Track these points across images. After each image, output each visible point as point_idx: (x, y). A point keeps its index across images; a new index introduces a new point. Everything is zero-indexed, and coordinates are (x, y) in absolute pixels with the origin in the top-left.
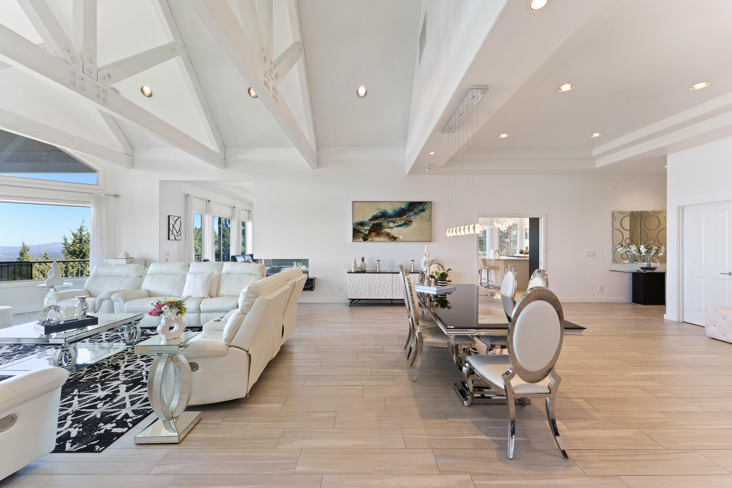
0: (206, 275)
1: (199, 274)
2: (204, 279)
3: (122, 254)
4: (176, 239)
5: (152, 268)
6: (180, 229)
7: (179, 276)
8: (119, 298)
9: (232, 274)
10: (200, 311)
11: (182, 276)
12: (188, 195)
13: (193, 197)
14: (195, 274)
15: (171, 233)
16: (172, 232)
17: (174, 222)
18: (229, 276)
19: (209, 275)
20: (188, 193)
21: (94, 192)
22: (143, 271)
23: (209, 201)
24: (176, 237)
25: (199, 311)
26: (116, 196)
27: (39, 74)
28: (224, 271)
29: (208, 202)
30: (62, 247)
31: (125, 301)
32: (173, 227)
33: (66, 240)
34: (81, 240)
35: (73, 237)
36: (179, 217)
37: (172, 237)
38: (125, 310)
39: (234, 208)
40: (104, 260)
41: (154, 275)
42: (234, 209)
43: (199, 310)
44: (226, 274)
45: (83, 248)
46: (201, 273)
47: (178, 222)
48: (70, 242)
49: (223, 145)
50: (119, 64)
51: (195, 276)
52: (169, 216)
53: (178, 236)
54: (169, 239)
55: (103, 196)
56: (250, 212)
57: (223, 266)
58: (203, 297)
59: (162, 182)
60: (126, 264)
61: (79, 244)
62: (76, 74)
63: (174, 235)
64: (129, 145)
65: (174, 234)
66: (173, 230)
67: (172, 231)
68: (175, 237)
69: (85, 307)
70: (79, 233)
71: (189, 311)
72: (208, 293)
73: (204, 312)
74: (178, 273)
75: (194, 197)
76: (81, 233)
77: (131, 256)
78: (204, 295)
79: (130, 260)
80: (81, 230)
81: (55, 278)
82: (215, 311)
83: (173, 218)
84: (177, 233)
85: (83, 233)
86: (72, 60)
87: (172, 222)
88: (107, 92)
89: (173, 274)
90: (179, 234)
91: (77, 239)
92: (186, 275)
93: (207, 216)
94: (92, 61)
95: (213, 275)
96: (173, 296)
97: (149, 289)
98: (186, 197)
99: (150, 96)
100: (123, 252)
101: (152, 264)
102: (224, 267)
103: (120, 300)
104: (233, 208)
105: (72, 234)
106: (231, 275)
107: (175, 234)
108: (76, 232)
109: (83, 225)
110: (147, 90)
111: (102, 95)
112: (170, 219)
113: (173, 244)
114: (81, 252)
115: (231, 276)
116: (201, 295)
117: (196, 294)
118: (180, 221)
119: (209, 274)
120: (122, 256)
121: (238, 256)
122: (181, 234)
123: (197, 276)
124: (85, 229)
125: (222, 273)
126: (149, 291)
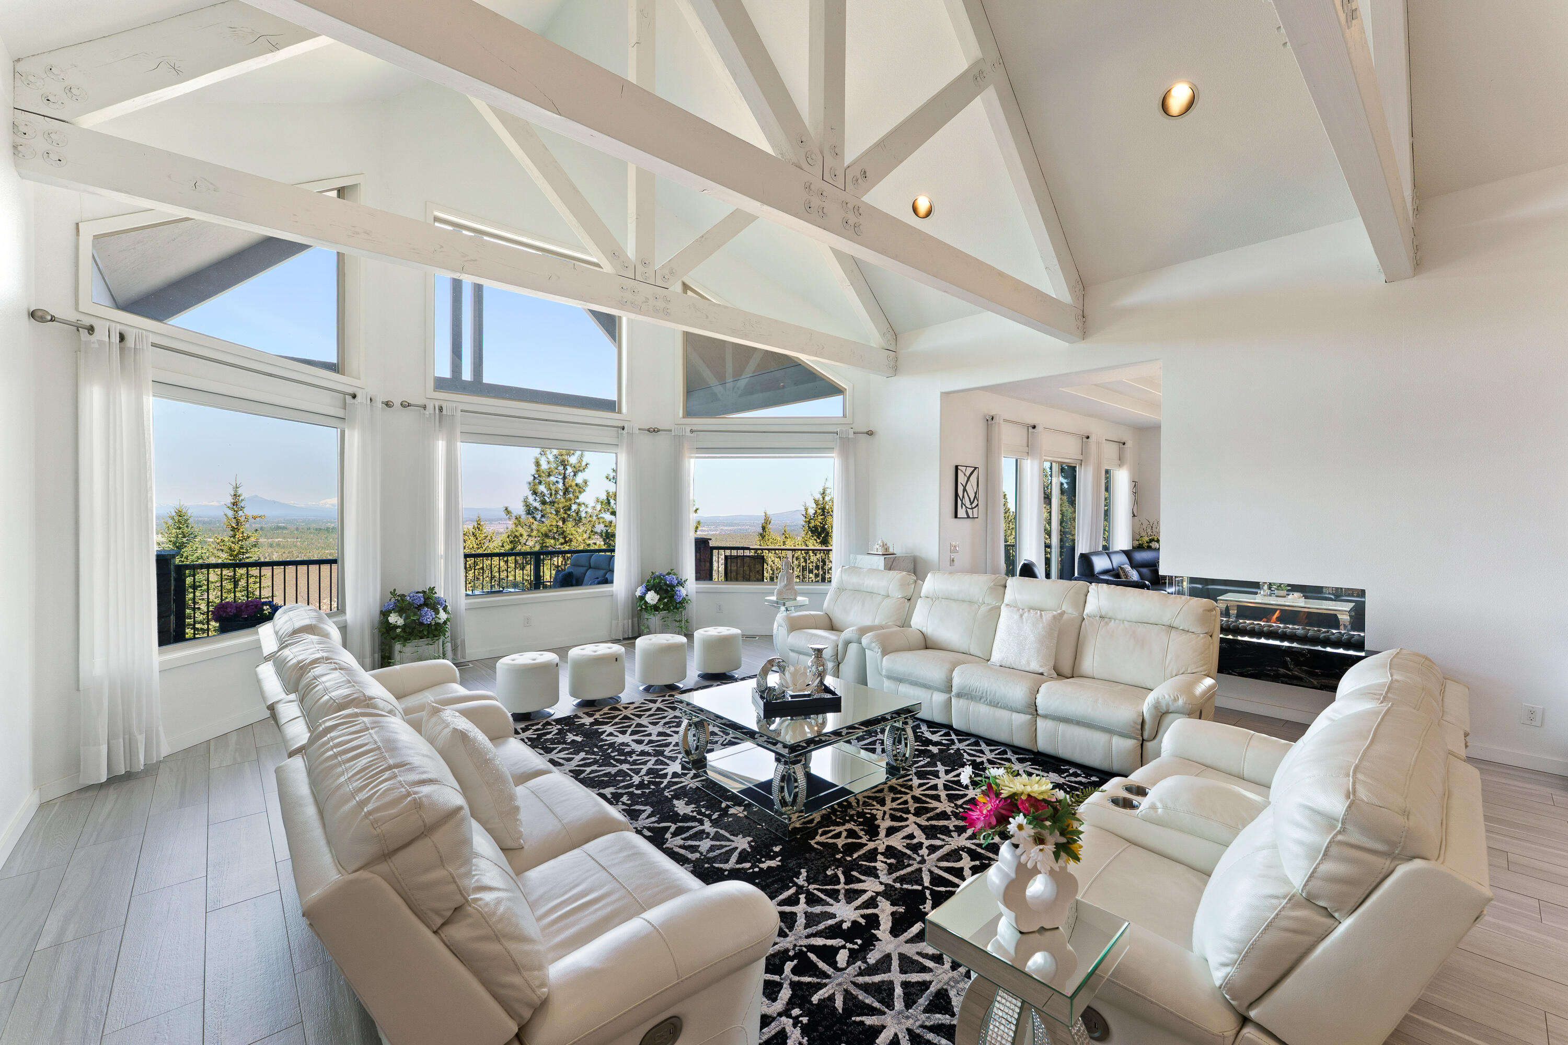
0: (1047, 616)
1: (1029, 611)
2: (1041, 625)
3: (878, 547)
4: (968, 517)
5: (930, 584)
6: (976, 493)
7: (983, 609)
8: (874, 645)
9: (1115, 620)
10: (1036, 710)
11: (991, 609)
12: (992, 419)
13: (1002, 422)
14: (1020, 609)
15: (959, 502)
16: (962, 501)
17: (966, 479)
18: (1107, 624)
19: (1054, 617)
20: (992, 414)
21: (838, 430)
22: (913, 586)
23: (1034, 427)
24: (970, 511)
25: (1033, 710)
26: (870, 433)
27: (758, 204)
28: (1090, 608)
29: (1031, 430)
30: (801, 521)
31: (885, 652)
32: (965, 490)
33: (806, 510)
34: (823, 509)
35: (814, 506)
36: (976, 468)
37: (961, 513)
38: (884, 673)
39: (1088, 437)
40: (851, 556)
41: (934, 599)
42: (1087, 440)
43: (1035, 707)
44: (1097, 618)
45: (826, 522)
46: (1034, 609)
47: (973, 478)
48: (811, 512)
49: (1080, 282)
50: (881, 144)
51: (1021, 616)
52: (957, 467)
53: (972, 508)
54: (956, 516)
55: (851, 435)
56: (1124, 444)
57: (1087, 595)
58: (1040, 671)
59: (945, 395)
60: (883, 569)
61: (821, 515)
62: (812, 187)
63: (966, 507)
64: (891, 330)
65: (965, 505)
66: (963, 497)
67: (961, 498)
68: (967, 511)
69: (821, 668)
70: (821, 499)
71: (1011, 707)
72: (1052, 665)
73: (1045, 717)
74: (981, 600)
75: (1005, 420)
76: (824, 498)
77: (891, 550)
78: (1043, 669)
79: (892, 561)
80: (823, 494)
81: (787, 588)
82: (1074, 722)
83: (964, 471)
84: (971, 503)
85: (827, 498)
86: (807, 158)
87: (962, 479)
88: (861, 211)
89: (971, 602)
90: (974, 505)
91: (819, 509)
92: (1000, 608)
93: (1029, 461)
94: (837, 151)
95: (1065, 616)
96: (971, 653)
97: (924, 630)
98: (989, 423)
99: (929, 213)
100: (879, 542)
101: (929, 575)
102: (1091, 598)
103: (876, 650)
104: (1085, 440)
105: (814, 501)
106: (1110, 621)
107: (968, 504)
108: (818, 497)
109: (826, 486)
110: (923, 206)
111: (852, 219)
112: (959, 472)
113: (964, 528)
114: (823, 529)
115: (1112, 624)
116: (1035, 666)
117: (1024, 662)
118: (977, 476)
119: (1055, 613)
120: (877, 549)
121: (1097, 553)
122: (977, 505)
123: (1026, 614)
124: (828, 492)
125: (1085, 613)
126: (925, 633)
